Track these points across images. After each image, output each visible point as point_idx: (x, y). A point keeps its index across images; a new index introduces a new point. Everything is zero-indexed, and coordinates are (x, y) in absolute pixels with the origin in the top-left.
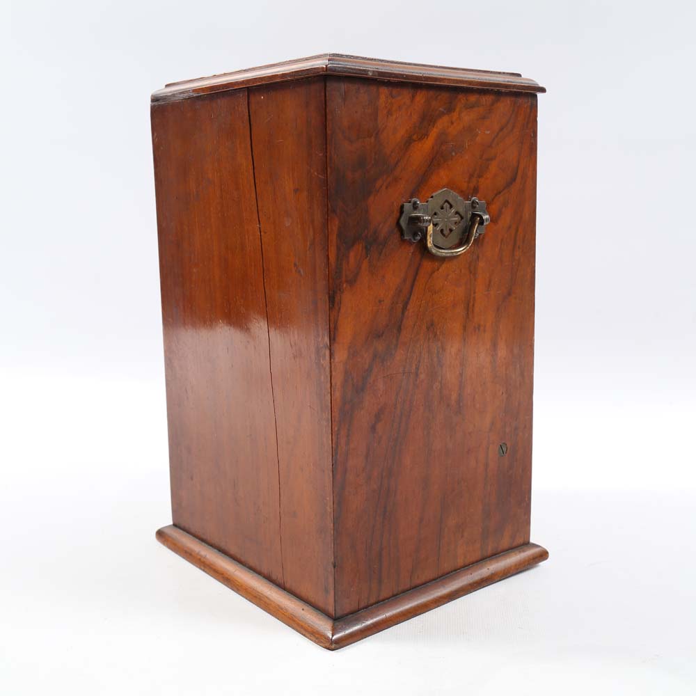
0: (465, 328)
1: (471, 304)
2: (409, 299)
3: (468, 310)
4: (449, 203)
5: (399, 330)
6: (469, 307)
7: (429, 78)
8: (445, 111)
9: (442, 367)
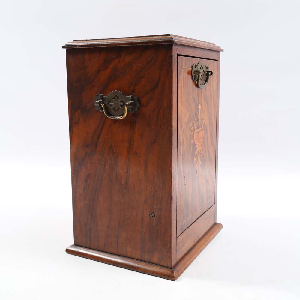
0: (128, 152)
1: (132, 142)
2: (101, 134)
3: (130, 145)
4: (117, 97)
5: (96, 146)
6: (131, 143)
7: (117, 44)
8: (116, 57)
9: (117, 166)
